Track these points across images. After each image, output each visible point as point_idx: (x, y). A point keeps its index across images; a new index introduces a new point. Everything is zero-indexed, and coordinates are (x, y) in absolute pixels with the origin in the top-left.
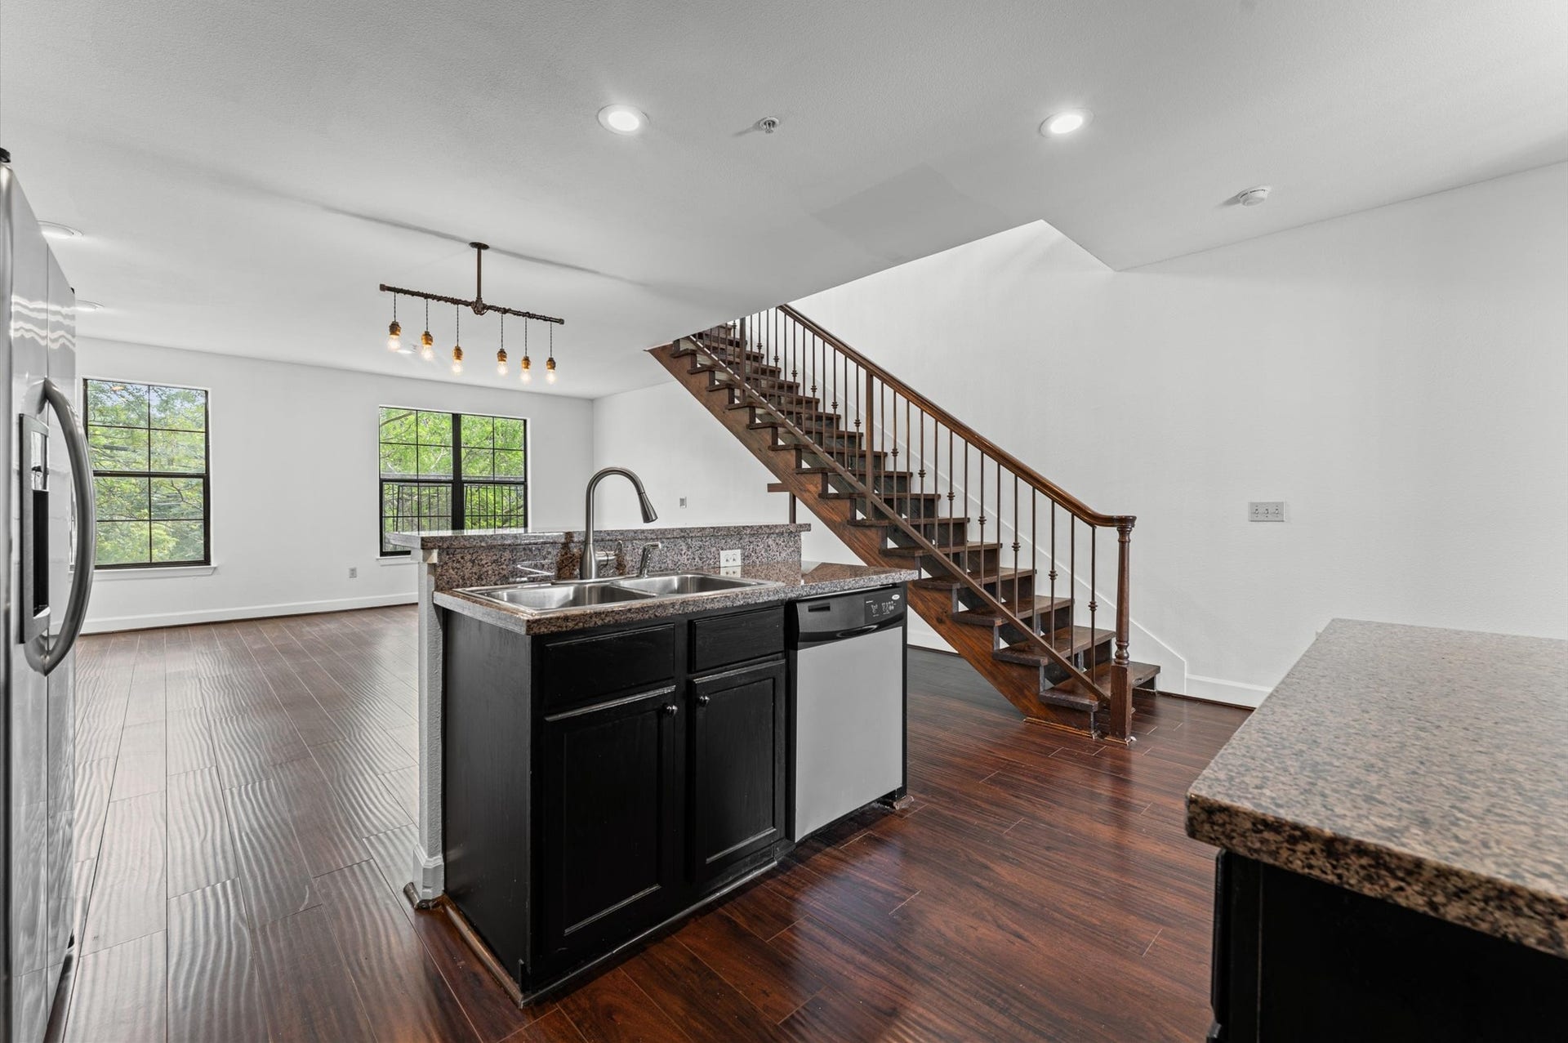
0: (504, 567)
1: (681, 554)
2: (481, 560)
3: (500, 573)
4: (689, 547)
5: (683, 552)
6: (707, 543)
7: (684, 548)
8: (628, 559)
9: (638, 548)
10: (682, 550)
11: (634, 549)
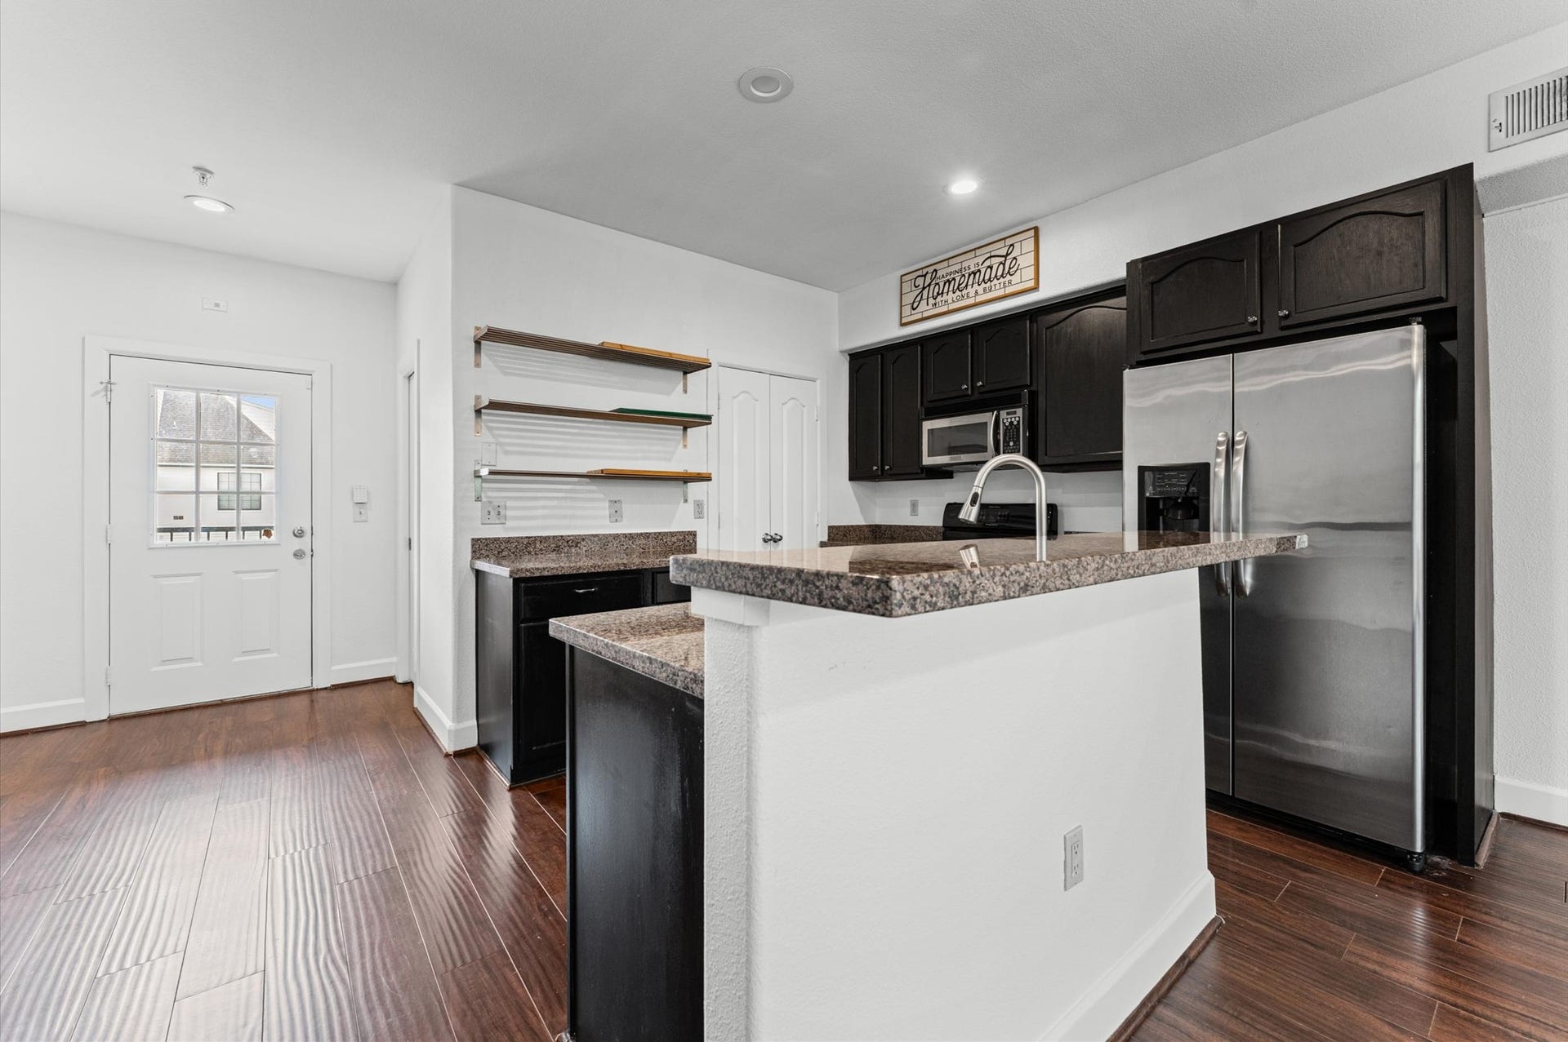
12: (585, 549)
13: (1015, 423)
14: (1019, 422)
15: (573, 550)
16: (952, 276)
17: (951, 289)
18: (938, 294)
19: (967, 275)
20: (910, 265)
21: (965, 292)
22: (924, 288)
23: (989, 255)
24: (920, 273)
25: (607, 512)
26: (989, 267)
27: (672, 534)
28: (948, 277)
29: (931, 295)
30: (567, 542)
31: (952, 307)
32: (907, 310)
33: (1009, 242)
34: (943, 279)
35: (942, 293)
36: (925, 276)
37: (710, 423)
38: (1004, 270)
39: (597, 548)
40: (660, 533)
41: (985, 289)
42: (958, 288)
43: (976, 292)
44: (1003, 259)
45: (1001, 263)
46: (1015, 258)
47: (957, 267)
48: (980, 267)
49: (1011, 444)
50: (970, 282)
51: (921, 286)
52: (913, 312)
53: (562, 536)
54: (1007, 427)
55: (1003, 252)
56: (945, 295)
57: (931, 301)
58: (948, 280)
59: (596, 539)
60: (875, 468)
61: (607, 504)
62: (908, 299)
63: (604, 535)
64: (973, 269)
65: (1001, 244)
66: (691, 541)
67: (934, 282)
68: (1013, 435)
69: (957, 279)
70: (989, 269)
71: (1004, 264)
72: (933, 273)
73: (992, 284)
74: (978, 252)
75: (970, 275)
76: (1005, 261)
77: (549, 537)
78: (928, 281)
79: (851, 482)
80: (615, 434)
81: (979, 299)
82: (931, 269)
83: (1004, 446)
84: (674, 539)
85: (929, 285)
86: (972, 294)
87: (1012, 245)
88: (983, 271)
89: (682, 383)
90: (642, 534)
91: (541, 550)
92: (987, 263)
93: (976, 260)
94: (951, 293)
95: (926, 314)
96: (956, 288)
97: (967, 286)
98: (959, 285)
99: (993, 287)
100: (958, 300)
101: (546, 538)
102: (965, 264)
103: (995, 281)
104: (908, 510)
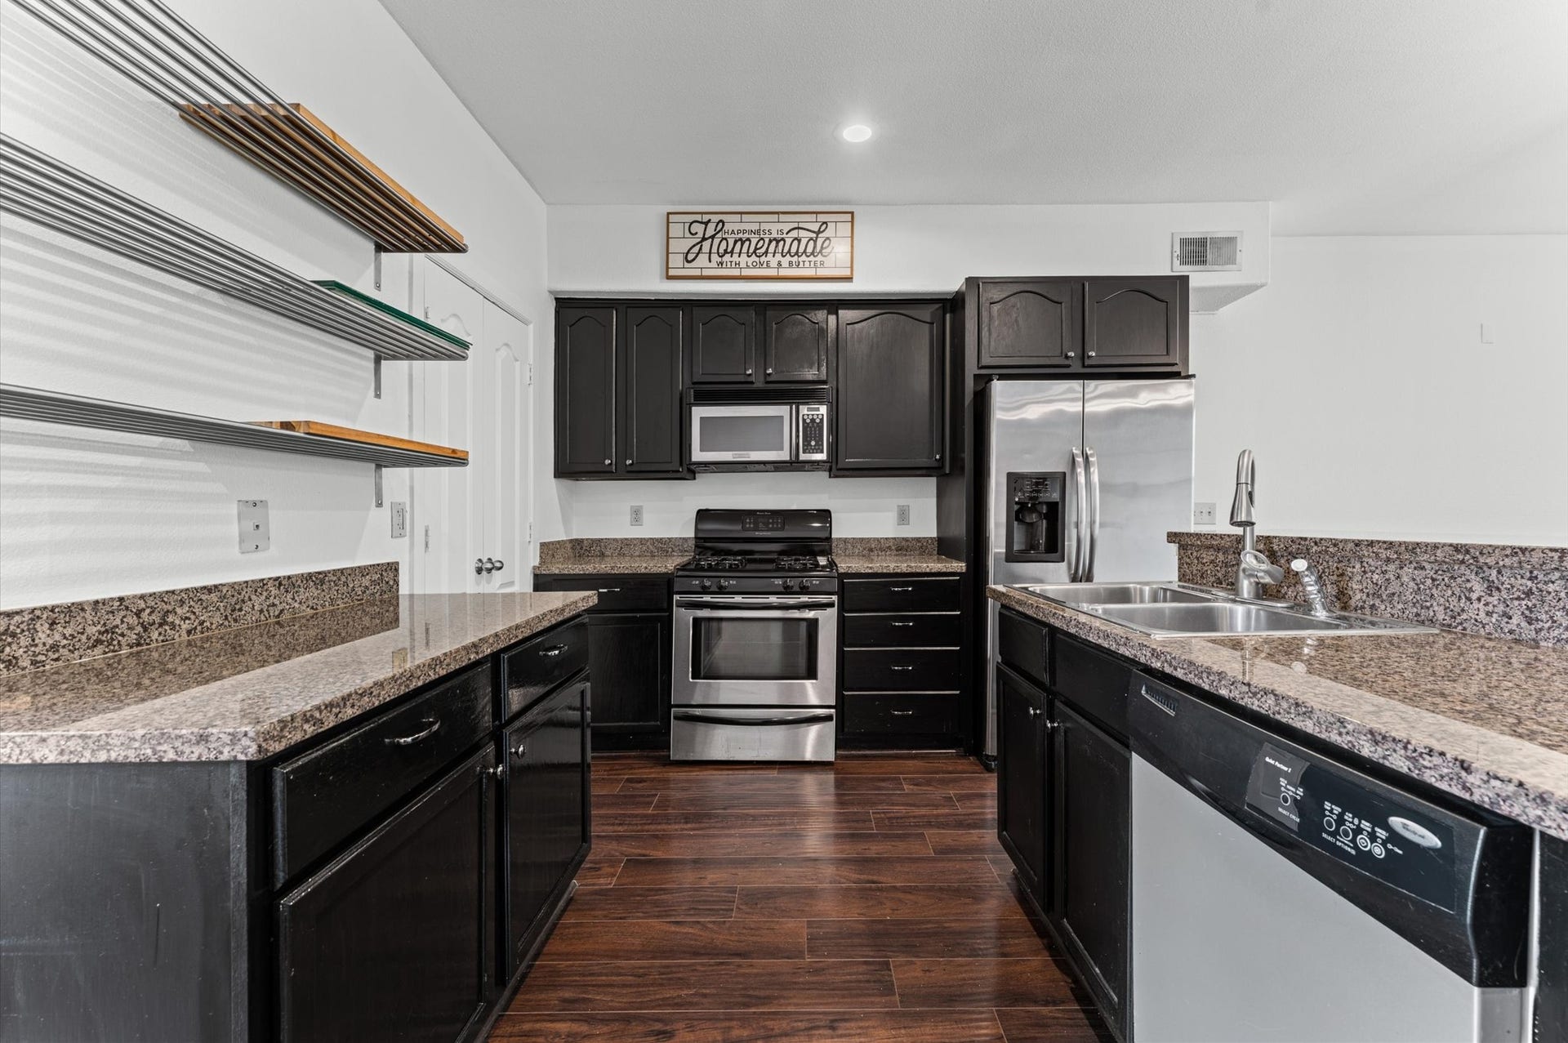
0: (1219, 569)
1: (1469, 599)
2: (1203, 558)
3: (1216, 575)
4: (1491, 588)
5: (1474, 596)
6: (1551, 587)
7: (1478, 588)
8: (1355, 586)
9: (1373, 572)
10: (1471, 590)
11: (1365, 572)
12: (186, 626)
13: (818, 421)
14: (822, 420)
15: (155, 635)
16: (746, 235)
17: (745, 249)
18: (726, 252)
19: (767, 241)
20: (680, 203)
21: (763, 259)
22: (704, 239)
23: (796, 225)
24: (698, 217)
25: (234, 530)
26: (796, 239)
27: (363, 571)
28: (741, 235)
29: (714, 249)
30: (138, 614)
31: (746, 272)
32: (676, 261)
33: (822, 218)
34: (733, 235)
35: (732, 252)
36: (706, 224)
37: (464, 358)
38: (815, 247)
39: (218, 619)
40: (342, 571)
41: (790, 263)
42: (754, 252)
43: (779, 264)
44: (815, 235)
45: (811, 239)
46: (828, 238)
47: (755, 227)
48: (784, 236)
49: (813, 443)
50: (772, 249)
51: (700, 235)
52: (687, 265)
53: (121, 599)
54: (808, 424)
55: (815, 227)
56: (735, 256)
57: (715, 257)
58: (741, 239)
59: (214, 597)
60: (607, 462)
61: (234, 509)
62: (680, 246)
63: (232, 586)
64: (774, 235)
65: (812, 217)
66: (391, 583)
67: (719, 235)
68: (815, 434)
69: (754, 242)
70: (796, 242)
71: (815, 242)
72: (718, 223)
73: (801, 259)
74: (783, 218)
75: (770, 241)
76: (817, 238)
77: (81, 607)
78: (710, 232)
79: (556, 479)
80: (251, 340)
81: (783, 272)
82: (715, 218)
83: (804, 445)
84: (366, 582)
85: (713, 237)
86: (774, 263)
87: (826, 223)
88: (788, 241)
89: (373, 266)
90: (310, 575)
91: (54, 647)
92: (794, 234)
93: (780, 226)
94: (744, 256)
95: (706, 273)
96: (751, 251)
97: (766, 252)
98: (756, 249)
99: (801, 263)
100: (754, 267)
101: (72, 611)
102: (764, 226)
103: (804, 258)
104: (628, 518)
